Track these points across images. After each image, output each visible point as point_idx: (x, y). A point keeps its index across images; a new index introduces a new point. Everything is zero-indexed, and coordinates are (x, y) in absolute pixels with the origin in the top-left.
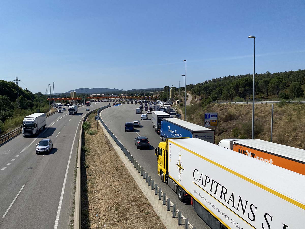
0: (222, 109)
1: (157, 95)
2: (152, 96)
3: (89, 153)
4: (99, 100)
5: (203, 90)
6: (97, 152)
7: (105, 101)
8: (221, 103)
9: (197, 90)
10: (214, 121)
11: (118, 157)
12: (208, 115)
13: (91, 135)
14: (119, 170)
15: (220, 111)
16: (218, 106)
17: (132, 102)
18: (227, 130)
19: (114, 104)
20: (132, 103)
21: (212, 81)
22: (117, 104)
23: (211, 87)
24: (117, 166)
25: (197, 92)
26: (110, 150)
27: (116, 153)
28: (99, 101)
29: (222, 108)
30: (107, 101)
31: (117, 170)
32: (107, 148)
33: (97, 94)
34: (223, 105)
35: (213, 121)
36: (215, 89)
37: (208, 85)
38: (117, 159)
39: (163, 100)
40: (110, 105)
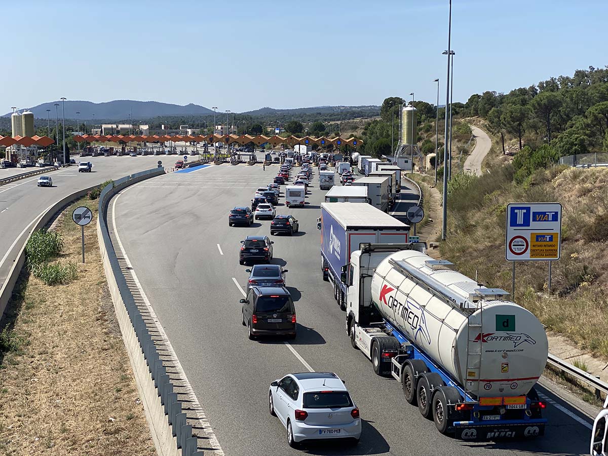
0: (590, 191)
1: (354, 134)
2: (333, 135)
3: (19, 358)
4: (123, 149)
5: (534, 115)
6: (52, 353)
7: (146, 154)
8: (589, 166)
9: (512, 112)
10: (544, 236)
11: (126, 379)
12: (520, 214)
13: (50, 285)
14: (117, 431)
15: (580, 196)
16: (575, 176)
17: (254, 158)
18: (597, 276)
19: (180, 165)
20: (253, 161)
21: (572, 82)
22: (194, 165)
23: (564, 105)
24: (113, 414)
25: (509, 123)
26: (106, 347)
27: (125, 362)
28: (123, 153)
29: (588, 185)
30: (155, 150)
31: (106, 432)
32: (95, 340)
33: (121, 126)
34: (594, 174)
35: (539, 237)
36: (581, 112)
37: (555, 97)
38: (119, 386)
39: (377, 153)
40: (160, 169)
